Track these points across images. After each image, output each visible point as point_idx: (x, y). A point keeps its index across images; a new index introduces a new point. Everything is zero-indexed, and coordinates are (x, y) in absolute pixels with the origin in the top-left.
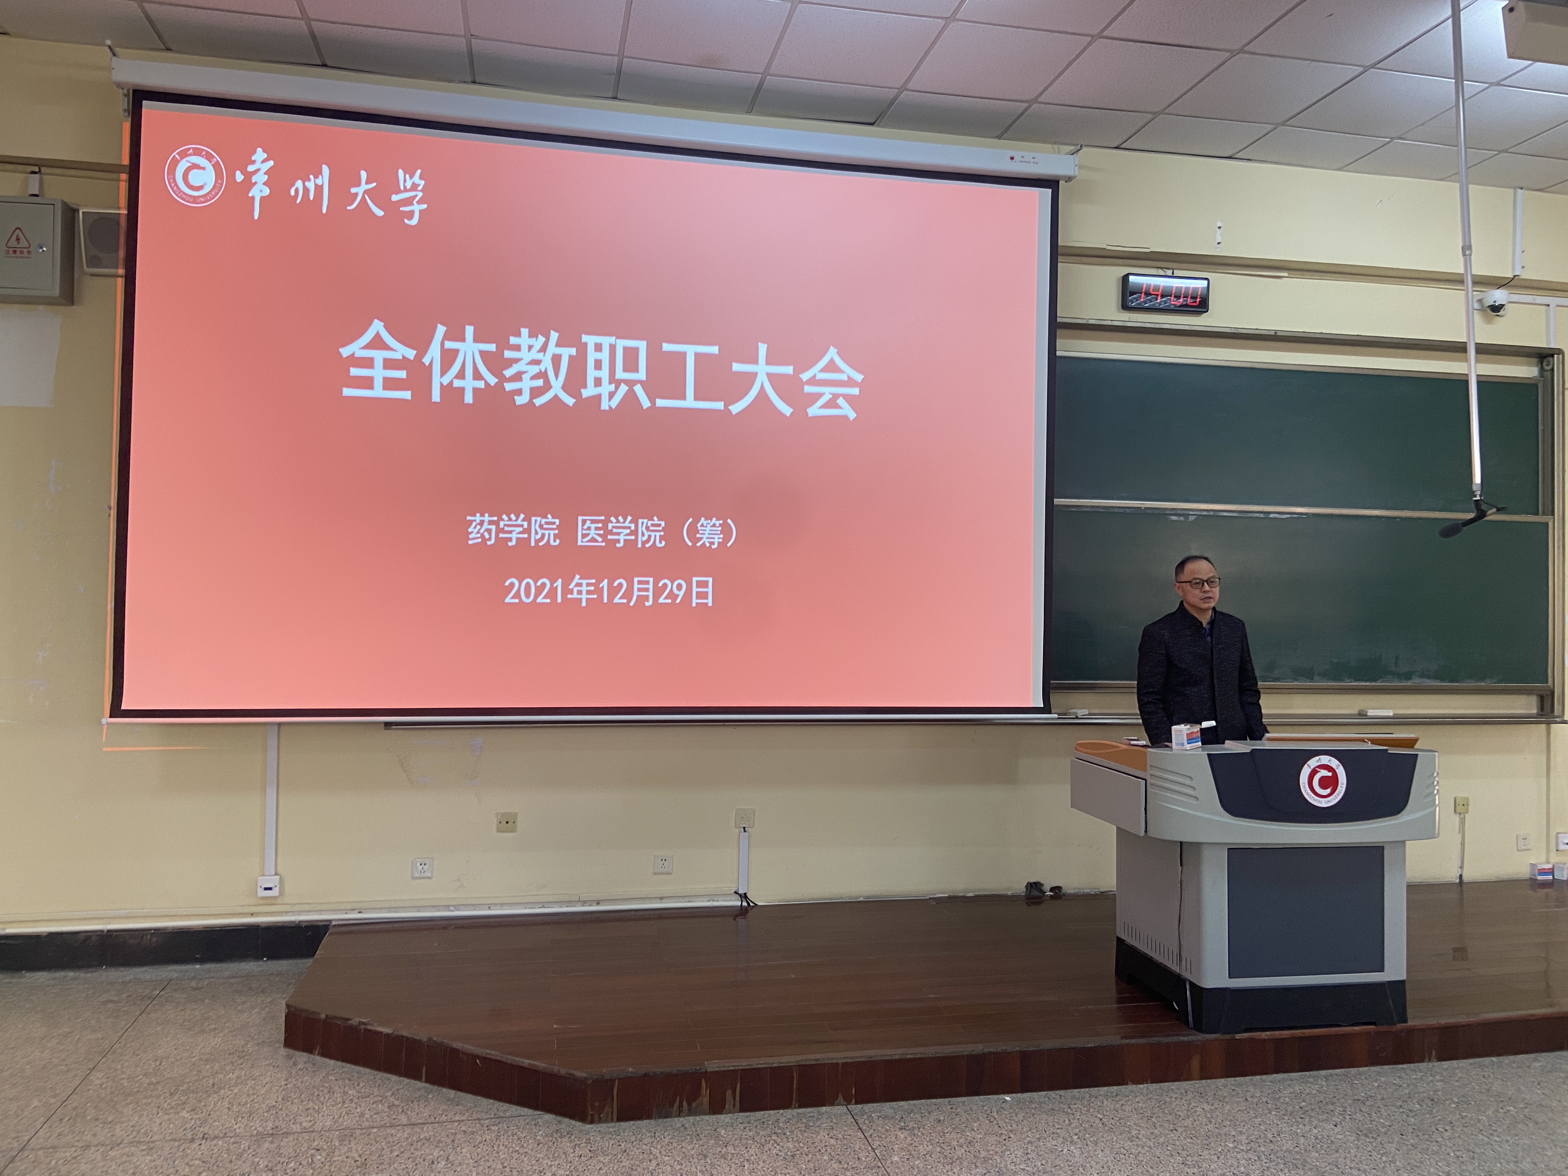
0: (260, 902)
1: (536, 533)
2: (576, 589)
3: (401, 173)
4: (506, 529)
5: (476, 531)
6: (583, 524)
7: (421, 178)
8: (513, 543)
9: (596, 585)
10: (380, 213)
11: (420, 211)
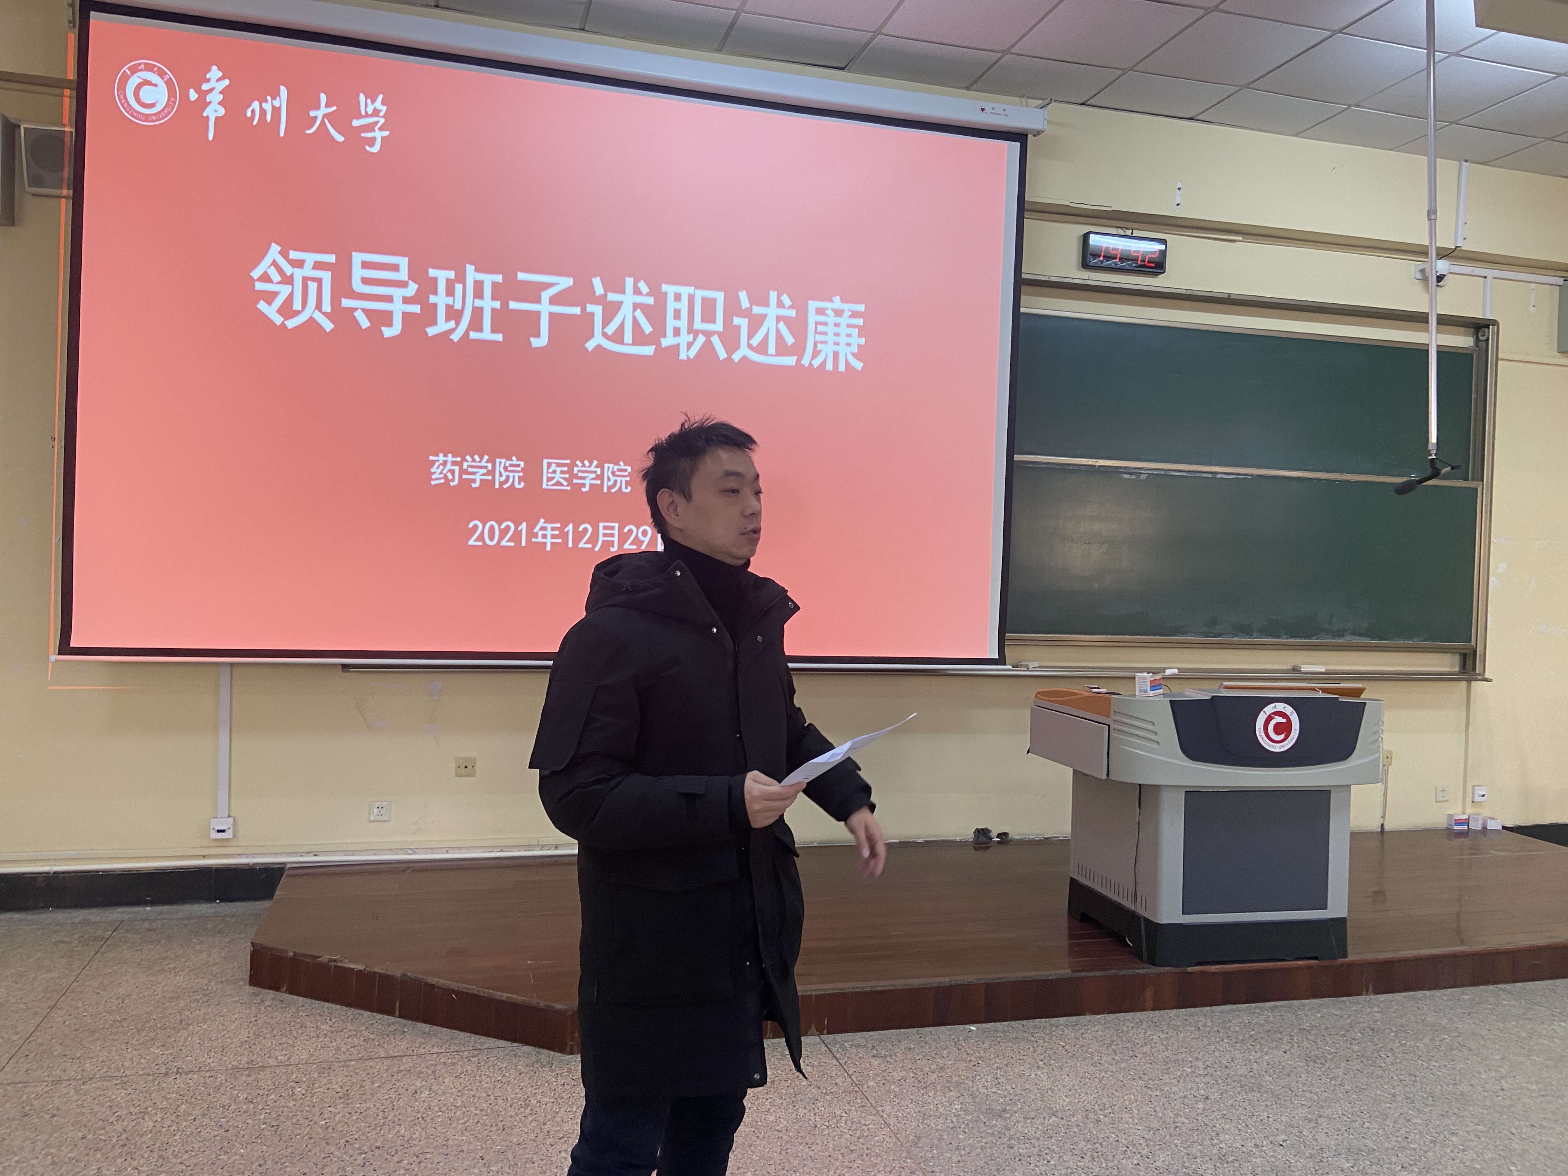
0: (214, 844)
1: (501, 475)
2: (540, 533)
3: (362, 97)
4: (470, 470)
5: (439, 471)
6: (549, 467)
7: (383, 103)
8: (477, 484)
9: (561, 529)
10: (340, 138)
11: (382, 138)
